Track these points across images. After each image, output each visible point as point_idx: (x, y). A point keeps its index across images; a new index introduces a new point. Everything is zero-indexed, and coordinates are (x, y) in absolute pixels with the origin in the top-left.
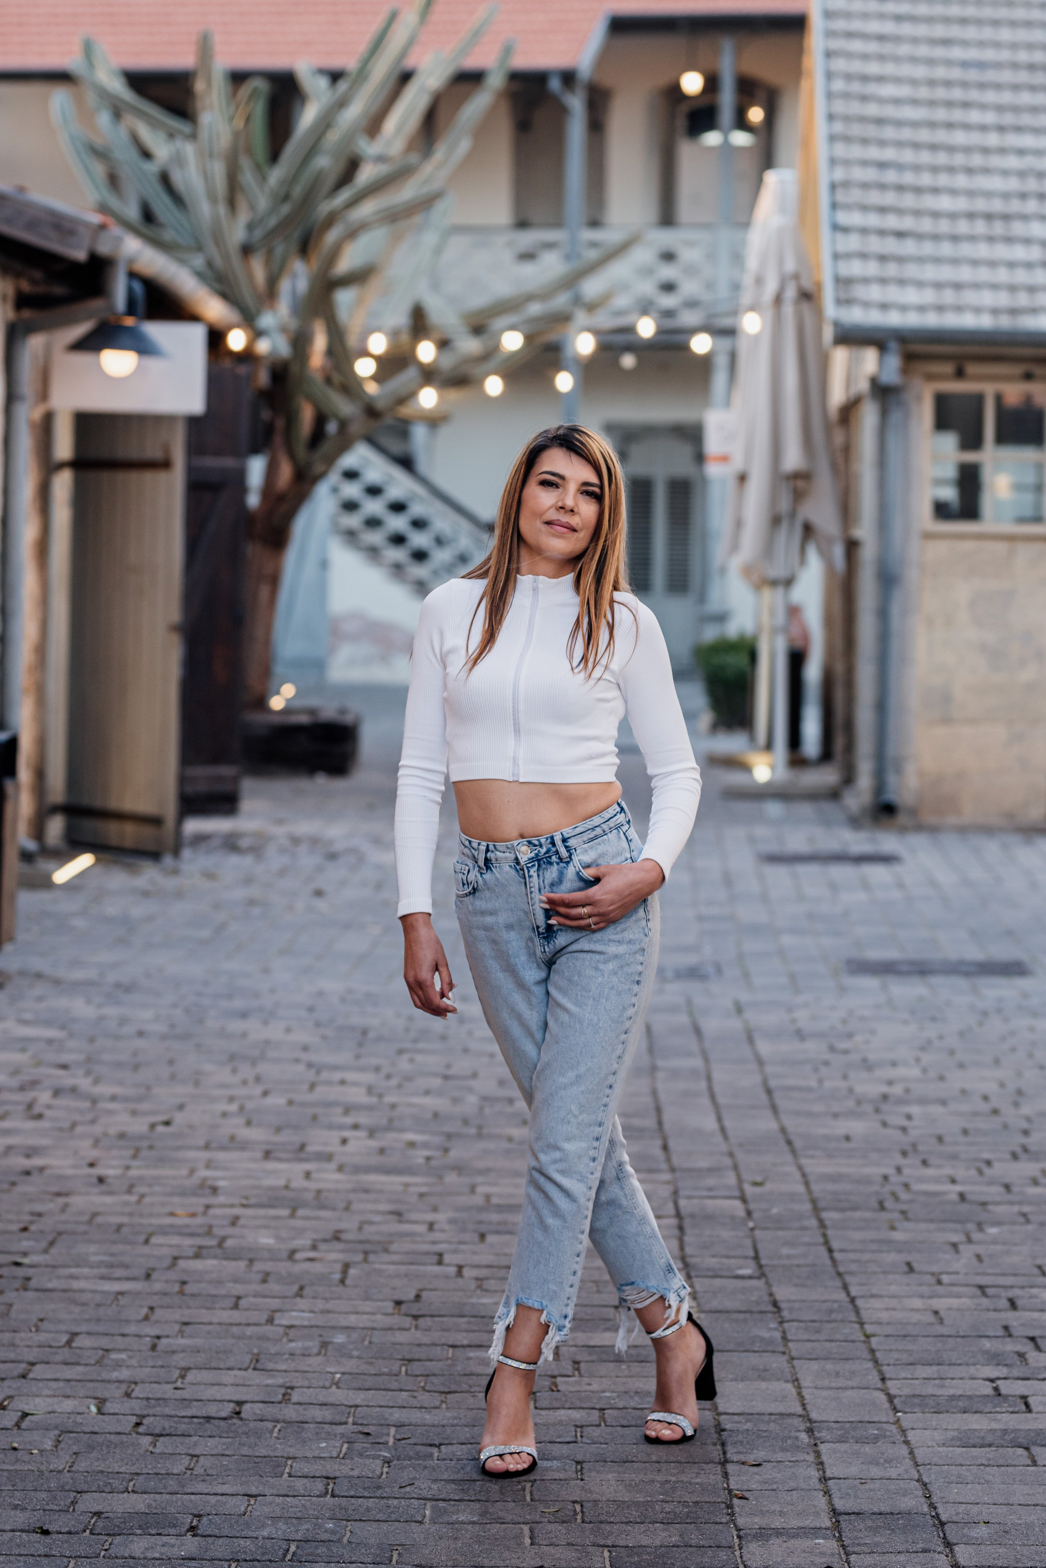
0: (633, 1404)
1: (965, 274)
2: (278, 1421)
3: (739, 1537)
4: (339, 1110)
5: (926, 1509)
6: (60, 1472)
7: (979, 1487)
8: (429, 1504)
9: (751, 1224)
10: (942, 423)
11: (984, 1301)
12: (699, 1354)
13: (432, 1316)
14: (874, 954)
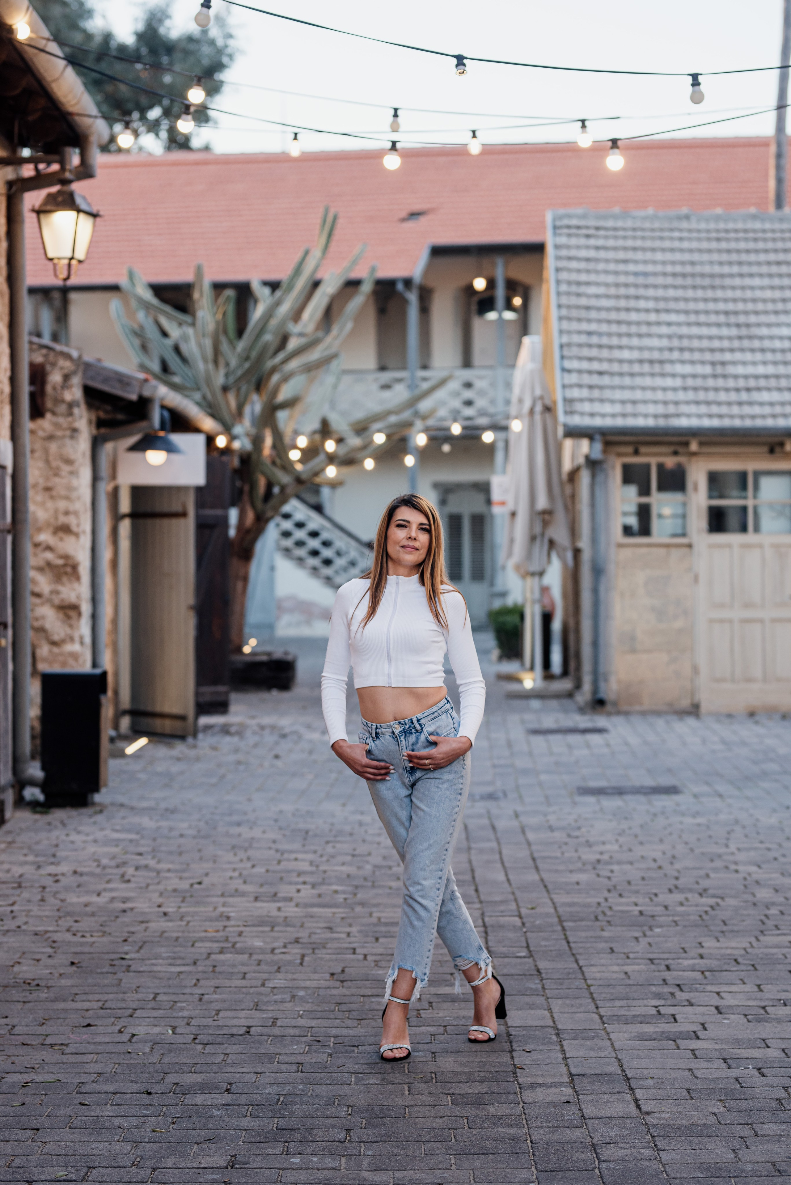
0: (461, 1023)
1: (638, 395)
2: (270, 1036)
3: (520, 1088)
4: (295, 874)
5: (620, 1072)
6: (154, 1063)
7: (648, 1060)
8: (353, 1076)
9: (525, 930)
10: (627, 480)
11: (653, 967)
12: (497, 994)
13: (351, 981)
14: (593, 784)
